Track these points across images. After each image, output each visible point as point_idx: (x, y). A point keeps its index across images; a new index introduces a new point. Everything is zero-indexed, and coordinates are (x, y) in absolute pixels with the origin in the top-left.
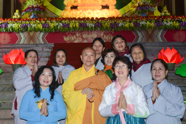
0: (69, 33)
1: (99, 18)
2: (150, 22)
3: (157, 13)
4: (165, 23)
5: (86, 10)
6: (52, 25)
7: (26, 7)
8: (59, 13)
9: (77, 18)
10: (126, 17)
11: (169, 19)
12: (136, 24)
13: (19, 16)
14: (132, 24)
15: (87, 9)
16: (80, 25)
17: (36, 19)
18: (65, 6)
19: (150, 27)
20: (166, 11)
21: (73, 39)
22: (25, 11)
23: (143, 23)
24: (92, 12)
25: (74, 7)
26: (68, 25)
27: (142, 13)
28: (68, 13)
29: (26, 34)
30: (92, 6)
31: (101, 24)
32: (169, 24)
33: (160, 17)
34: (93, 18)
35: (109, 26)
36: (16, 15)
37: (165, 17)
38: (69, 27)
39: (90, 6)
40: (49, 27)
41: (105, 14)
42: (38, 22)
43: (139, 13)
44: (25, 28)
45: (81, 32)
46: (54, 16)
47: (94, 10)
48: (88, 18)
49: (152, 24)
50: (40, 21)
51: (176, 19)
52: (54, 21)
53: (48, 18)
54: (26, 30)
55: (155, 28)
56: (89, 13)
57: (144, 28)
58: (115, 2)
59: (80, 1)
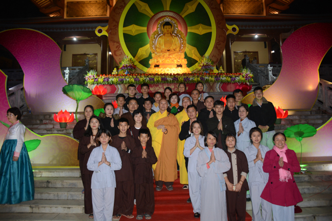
0: (154, 85)
1: (175, 73)
2: (212, 77)
3: (216, 71)
4: (221, 78)
5: (165, 68)
6: (141, 79)
7: (121, 66)
8: (146, 70)
9: (160, 73)
10: (195, 73)
11: (224, 76)
12: (202, 79)
13: (116, 73)
14: (199, 79)
15: (167, 67)
16: (162, 79)
17: (130, 75)
18: (150, 65)
19: (211, 81)
20: (222, 69)
21: (157, 89)
22: (121, 68)
23: (206, 78)
24: (170, 69)
25: (157, 66)
26: (153, 79)
27: (206, 71)
28: (153, 70)
29: (122, 85)
30: (170, 65)
31: (177, 78)
32: (224, 79)
33: (218, 74)
34: (171, 74)
35: (183, 80)
36: (115, 72)
37: (221, 74)
38: (154, 81)
39: (168, 65)
40: (139, 80)
41: (180, 71)
42: (131, 77)
43: (203, 71)
44: (122, 82)
45: (163, 84)
46: (142, 72)
47: (171, 68)
48: (168, 74)
49: (213, 79)
50: (132, 76)
51: (229, 75)
52: (143, 76)
53: (138, 74)
54: (123, 83)
55: (215, 82)
56: (168, 70)
57: (207, 81)
58: (186, 63)
59: (161, 62)
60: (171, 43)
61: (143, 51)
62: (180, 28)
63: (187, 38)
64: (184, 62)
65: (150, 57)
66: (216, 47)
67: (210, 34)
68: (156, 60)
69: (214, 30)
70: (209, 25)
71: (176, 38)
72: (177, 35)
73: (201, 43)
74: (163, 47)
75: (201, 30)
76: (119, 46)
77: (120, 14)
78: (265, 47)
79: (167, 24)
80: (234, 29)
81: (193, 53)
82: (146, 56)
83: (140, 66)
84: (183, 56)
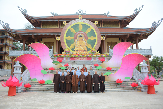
5: (80, 51)
6: (72, 56)
7: (65, 51)
10: (90, 54)
12: (92, 56)
14: (91, 56)
16: (79, 56)
17: (68, 54)
18: (75, 50)
19: (95, 56)
20: (99, 52)
21: (77, 59)
29: (66, 58)
32: (99, 56)
36: (63, 53)
38: (76, 56)
44: (65, 56)
46: (72, 53)
51: (101, 55)
59: (78, 49)
60: (82, 43)
61: (72, 46)
65: (75, 48)
67: (95, 40)
68: (77, 49)
69: (97, 38)
70: (95, 36)
71: (84, 41)
72: (84, 40)
73: (92, 43)
74: (79, 44)
75: (92, 38)
76: (64, 44)
77: (65, 32)
78: (120, 40)
80: (104, 38)
83: (71, 51)
84: (86, 47)
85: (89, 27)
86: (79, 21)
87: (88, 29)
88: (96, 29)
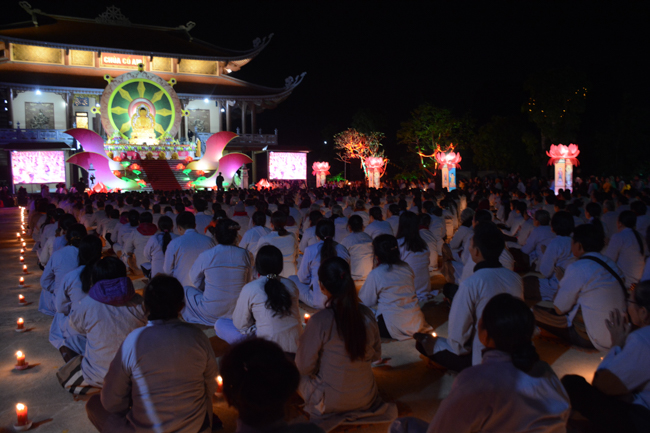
5: (141, 138)
7: (113, 137)
10: (161, 144)
18: (131, 136)
25: (136, 137)
26: (136, 148)
28: (133, 140)
30: (145, 137)
35: (156, 149)
39: (143, 137)
43: (166, 142)
47: (145, 139)
53: (126, 144)
56: (143, 140)
59: (138, 134)
60: (145, 122)
61: (126, 126)
62: (151, 112)
63: (156, 118)
64: (155, 135)
65: (130, 131)
66: (174, 125)
67: (170, 117)
68: (135, 134)
69: (173, 113)
70: (170, 109)
71: (149, 119)
72: (149, 117)
73: (165, 122)
74: (140, 125)
75: (164, 113)
76: (109, 122)
77: (108, 98)
79: (143, 109)
80: (187, 113)
81: (159, 128)
82: (128, 130)
83: (124, 136)
84: (153, 131)
85: (158, 90)
86: (139, 76)
87: (156, 94)
88: (171, 95)
